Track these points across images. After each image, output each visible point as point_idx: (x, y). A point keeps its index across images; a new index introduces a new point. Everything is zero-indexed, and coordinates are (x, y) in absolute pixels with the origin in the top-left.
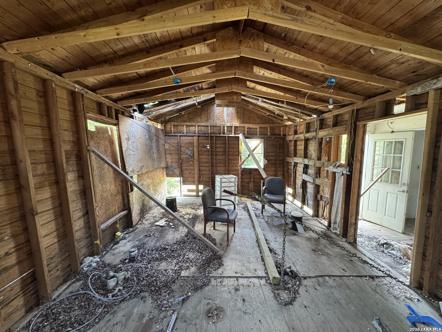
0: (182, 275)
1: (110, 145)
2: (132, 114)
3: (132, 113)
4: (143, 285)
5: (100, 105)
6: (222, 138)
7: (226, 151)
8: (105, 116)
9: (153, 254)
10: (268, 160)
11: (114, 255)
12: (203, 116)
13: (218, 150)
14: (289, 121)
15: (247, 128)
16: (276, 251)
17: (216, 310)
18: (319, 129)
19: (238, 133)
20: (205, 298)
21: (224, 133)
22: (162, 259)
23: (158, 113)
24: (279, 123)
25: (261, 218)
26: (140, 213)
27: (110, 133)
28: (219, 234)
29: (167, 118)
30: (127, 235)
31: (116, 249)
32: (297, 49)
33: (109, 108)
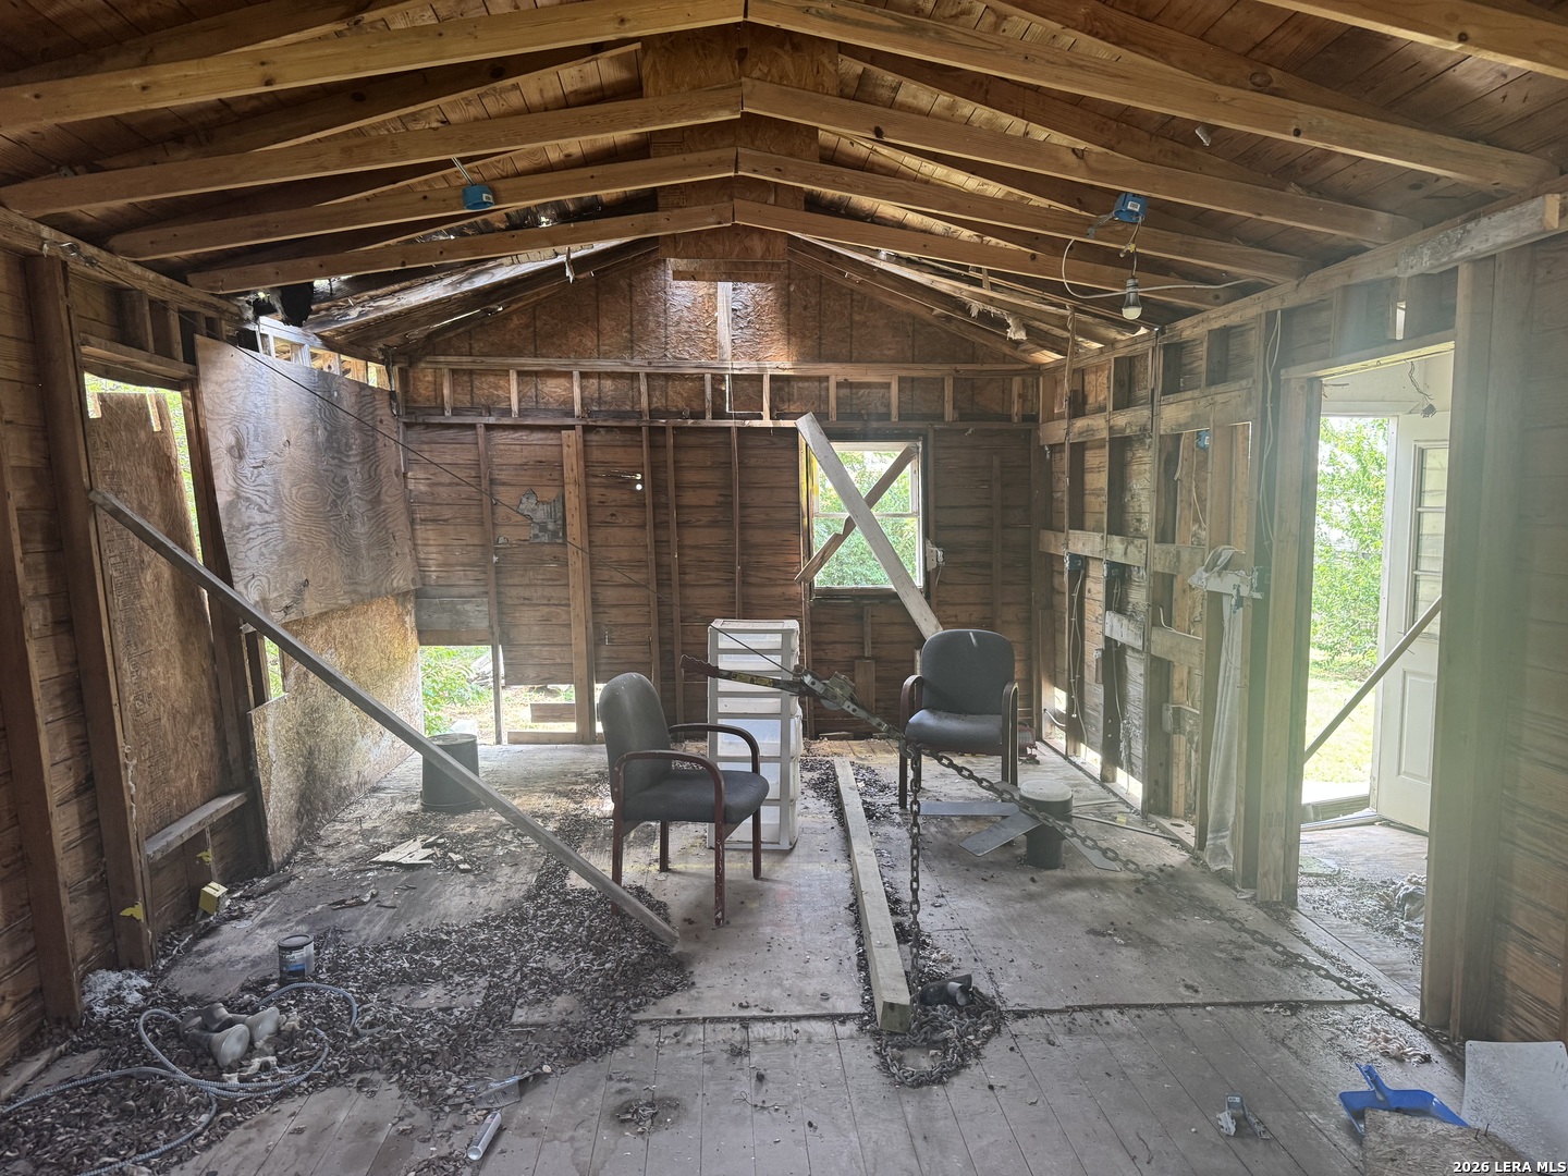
0: (516, 1019)
1: (160, 480)
2: (251, 327)
3: (248, 321)
4: (357, 1049)
5: (119, 298)
6: (711, 440)
7: (730, 505)
8: (142, 348)
9: (385, 961)
10: (948, 550)
11: (207, 970)
12: (606, 324)
13: (690, 498)
14: (1045, 347)
15: (839, 385)
16: (929, 936)
17: (651, 1104)
18: (1164, 393)
19: (793, 408)
20: (610, 1078)
21: (719, 414)
22: (429, 974)
23: (372, 316)
24: (1004, 359)
25: (892, 823)
26: (299, 815)
27: (156, 427)
28: (684, 888)
29: (417, 333)
30: (250, 905)
31: (209, 950)
32: (974, 83)
33: (159, 308)
